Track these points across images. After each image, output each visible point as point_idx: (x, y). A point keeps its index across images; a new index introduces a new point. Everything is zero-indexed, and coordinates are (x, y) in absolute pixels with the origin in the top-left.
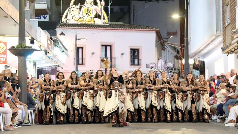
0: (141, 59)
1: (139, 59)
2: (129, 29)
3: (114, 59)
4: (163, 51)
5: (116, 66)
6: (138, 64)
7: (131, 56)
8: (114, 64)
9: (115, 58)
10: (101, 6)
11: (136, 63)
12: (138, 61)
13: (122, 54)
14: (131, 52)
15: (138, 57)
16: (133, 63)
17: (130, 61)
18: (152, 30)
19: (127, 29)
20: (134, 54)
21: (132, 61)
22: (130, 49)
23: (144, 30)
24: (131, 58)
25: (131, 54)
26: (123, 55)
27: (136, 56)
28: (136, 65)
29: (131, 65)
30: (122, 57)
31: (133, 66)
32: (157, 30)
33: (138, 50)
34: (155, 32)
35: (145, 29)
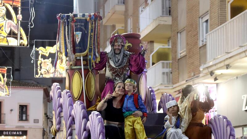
0: (29, 114)
1: (27, 114)
2: (19, 87)
3: (3, 115)
4: (48, 103)
5: (5, 121)
6: (27, 120)
7: (20, 112)
8: (3, 120)
9: (5, 114)
10: (4, 81)
11: (24, 118)
12: (26, 117)
13: (11, 110)
14: (20, 108)
15: (26, 113)
16: (21, 119)
17: (19, 116)
18: (40, 88)
19: (17, 87)
20: (22, 110)
21: (21, 116)
22: (19, 106)
23: (32, 88)
24: (20, 114)
25: (20, 110)
26: (12, 112)
27: (25, 112)
28: (24, 120)
29: (19, 120)
30: (11, 113)
31: (21, 122)
32: (45, 88)
33: (26, 106)
34: (43, 89)
35: (34, 87)
